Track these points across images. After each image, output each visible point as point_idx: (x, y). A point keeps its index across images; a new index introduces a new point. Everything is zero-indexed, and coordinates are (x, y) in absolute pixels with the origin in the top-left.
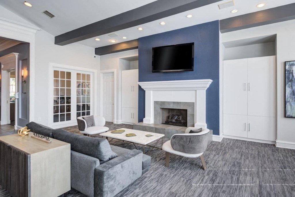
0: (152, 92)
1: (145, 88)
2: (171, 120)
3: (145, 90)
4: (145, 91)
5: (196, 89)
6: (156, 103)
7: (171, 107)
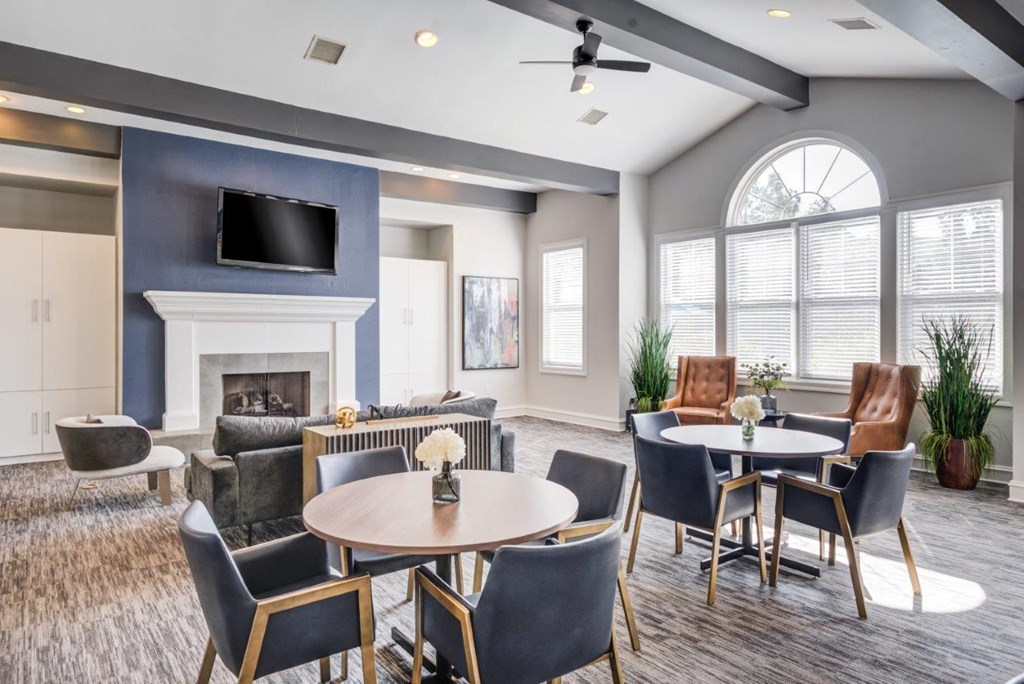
0: (194, 325)
1: (168, 313)
2: (251, 408)
3: (164, 317)
4: (163, 322)
5: (333, 319)
6: (207, 360)
7: (263, 368)
